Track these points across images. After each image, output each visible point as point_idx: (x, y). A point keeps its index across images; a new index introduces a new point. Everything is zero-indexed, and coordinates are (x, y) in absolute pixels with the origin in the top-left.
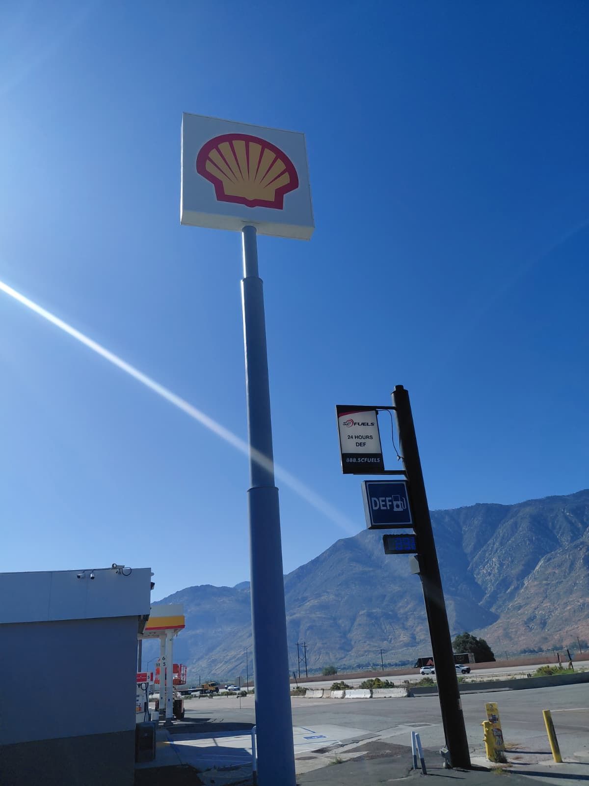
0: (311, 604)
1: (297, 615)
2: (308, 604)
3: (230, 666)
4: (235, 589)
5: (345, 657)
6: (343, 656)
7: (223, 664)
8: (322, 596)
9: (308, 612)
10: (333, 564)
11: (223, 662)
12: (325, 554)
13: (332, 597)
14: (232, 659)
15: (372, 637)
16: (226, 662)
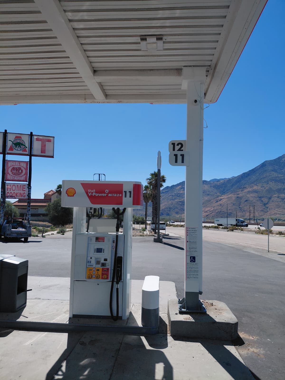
0: (248, 191)
1: (241, 195)
2: (246, 190)
3: (207, 214)
4: (210, 181)
5: (263, 215)
6: (263, 214)
7: (204, 213)
8: (254, 187)
9: (246, 194)
10: (261, 172)
11: (204, 212)
12: (257, 168)
13: (259, 187)
14: (208, 211)
15: (279, 207)
16: (205, 212)
